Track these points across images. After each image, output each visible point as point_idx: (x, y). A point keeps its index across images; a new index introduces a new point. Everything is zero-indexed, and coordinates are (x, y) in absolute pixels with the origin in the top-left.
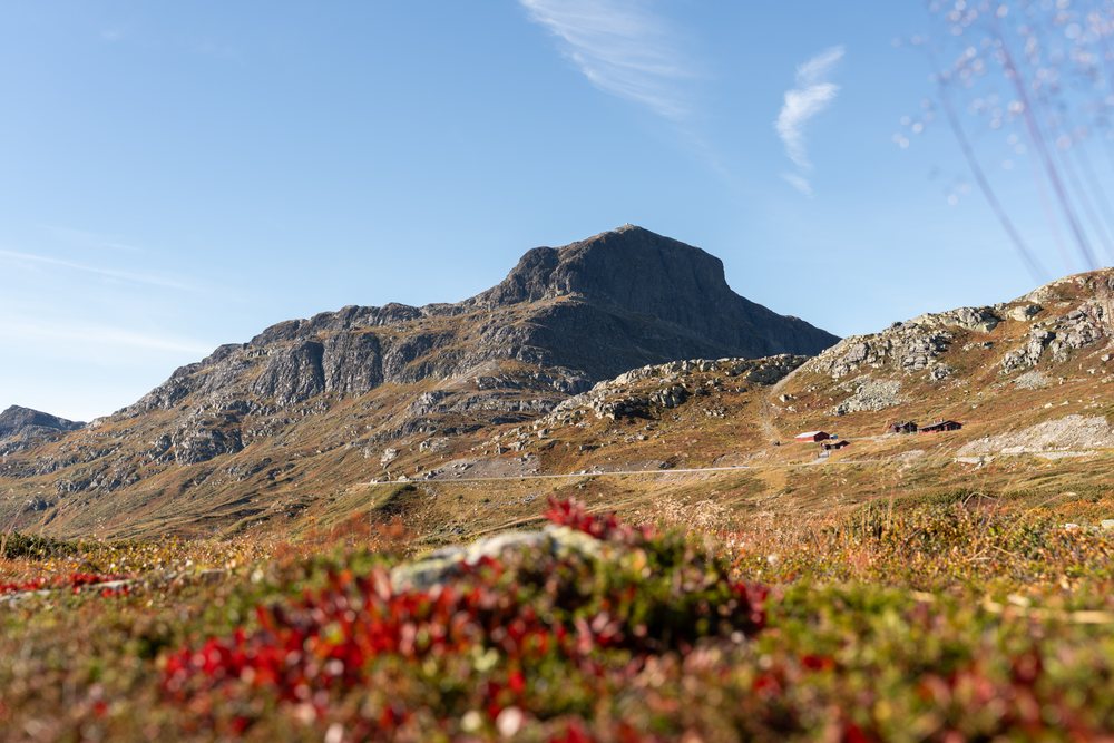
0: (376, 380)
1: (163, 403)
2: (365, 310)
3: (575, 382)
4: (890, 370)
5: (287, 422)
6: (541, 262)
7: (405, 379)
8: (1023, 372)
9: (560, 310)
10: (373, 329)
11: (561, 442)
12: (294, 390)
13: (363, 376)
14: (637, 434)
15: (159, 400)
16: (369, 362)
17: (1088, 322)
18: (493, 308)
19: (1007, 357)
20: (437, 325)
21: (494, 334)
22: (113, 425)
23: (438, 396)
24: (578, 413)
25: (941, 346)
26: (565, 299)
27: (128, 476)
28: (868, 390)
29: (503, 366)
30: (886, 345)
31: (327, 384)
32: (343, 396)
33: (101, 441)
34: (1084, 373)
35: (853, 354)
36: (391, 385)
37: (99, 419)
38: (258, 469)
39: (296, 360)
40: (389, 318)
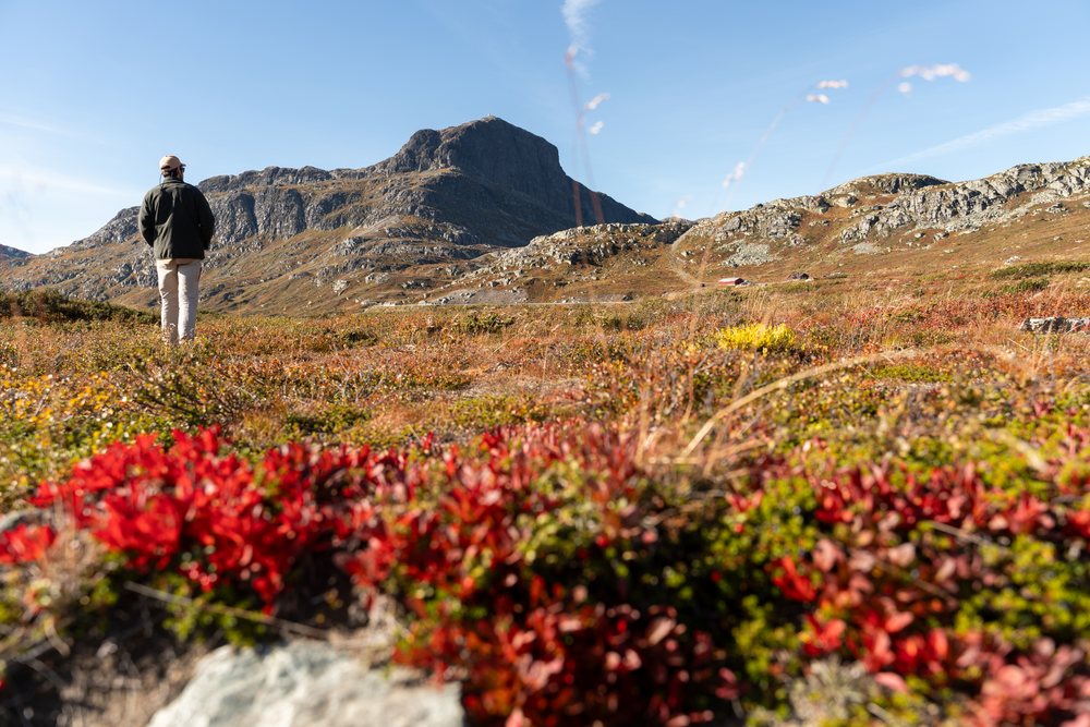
0: (300, 226)
1: (116, 238)
2: (286, 171)
3: (460, 235)
4: (758, 238)
5: (229, 257)
6: (427, 141)
7: (324, 226)
8: (857, 242)
9: (445, 179)
10: (292, 187)
11: (538, 280)
12: (232, 232)
13: (290, 222)
14: (589, 276)
15: (112, 235)
16: (294, 213)
17: (901, 211)
18: (390, 174)
19: (845, 232)
20: (348, 186)
21: (395, 195)
22: (73, 255)
23: (358, 241)
24: (541, 259)
25: (796, 222)
26: (448, 170)
27: (98, 295)
28: (745, 250)
29: (405, 220)
30: (754, 219)
31: (259, 228)
32: (274, 238)
33: (66, 267)
34: (904, 245)
35: (730, 224)
36: (313, 231)
37: (59, 249)
38: (214, 292)
39: (233, 208)
40: (306, 178)
